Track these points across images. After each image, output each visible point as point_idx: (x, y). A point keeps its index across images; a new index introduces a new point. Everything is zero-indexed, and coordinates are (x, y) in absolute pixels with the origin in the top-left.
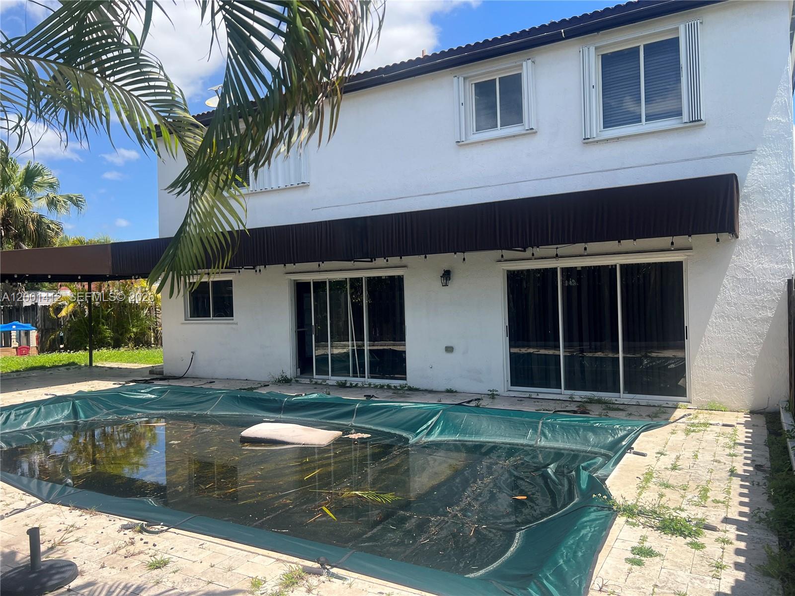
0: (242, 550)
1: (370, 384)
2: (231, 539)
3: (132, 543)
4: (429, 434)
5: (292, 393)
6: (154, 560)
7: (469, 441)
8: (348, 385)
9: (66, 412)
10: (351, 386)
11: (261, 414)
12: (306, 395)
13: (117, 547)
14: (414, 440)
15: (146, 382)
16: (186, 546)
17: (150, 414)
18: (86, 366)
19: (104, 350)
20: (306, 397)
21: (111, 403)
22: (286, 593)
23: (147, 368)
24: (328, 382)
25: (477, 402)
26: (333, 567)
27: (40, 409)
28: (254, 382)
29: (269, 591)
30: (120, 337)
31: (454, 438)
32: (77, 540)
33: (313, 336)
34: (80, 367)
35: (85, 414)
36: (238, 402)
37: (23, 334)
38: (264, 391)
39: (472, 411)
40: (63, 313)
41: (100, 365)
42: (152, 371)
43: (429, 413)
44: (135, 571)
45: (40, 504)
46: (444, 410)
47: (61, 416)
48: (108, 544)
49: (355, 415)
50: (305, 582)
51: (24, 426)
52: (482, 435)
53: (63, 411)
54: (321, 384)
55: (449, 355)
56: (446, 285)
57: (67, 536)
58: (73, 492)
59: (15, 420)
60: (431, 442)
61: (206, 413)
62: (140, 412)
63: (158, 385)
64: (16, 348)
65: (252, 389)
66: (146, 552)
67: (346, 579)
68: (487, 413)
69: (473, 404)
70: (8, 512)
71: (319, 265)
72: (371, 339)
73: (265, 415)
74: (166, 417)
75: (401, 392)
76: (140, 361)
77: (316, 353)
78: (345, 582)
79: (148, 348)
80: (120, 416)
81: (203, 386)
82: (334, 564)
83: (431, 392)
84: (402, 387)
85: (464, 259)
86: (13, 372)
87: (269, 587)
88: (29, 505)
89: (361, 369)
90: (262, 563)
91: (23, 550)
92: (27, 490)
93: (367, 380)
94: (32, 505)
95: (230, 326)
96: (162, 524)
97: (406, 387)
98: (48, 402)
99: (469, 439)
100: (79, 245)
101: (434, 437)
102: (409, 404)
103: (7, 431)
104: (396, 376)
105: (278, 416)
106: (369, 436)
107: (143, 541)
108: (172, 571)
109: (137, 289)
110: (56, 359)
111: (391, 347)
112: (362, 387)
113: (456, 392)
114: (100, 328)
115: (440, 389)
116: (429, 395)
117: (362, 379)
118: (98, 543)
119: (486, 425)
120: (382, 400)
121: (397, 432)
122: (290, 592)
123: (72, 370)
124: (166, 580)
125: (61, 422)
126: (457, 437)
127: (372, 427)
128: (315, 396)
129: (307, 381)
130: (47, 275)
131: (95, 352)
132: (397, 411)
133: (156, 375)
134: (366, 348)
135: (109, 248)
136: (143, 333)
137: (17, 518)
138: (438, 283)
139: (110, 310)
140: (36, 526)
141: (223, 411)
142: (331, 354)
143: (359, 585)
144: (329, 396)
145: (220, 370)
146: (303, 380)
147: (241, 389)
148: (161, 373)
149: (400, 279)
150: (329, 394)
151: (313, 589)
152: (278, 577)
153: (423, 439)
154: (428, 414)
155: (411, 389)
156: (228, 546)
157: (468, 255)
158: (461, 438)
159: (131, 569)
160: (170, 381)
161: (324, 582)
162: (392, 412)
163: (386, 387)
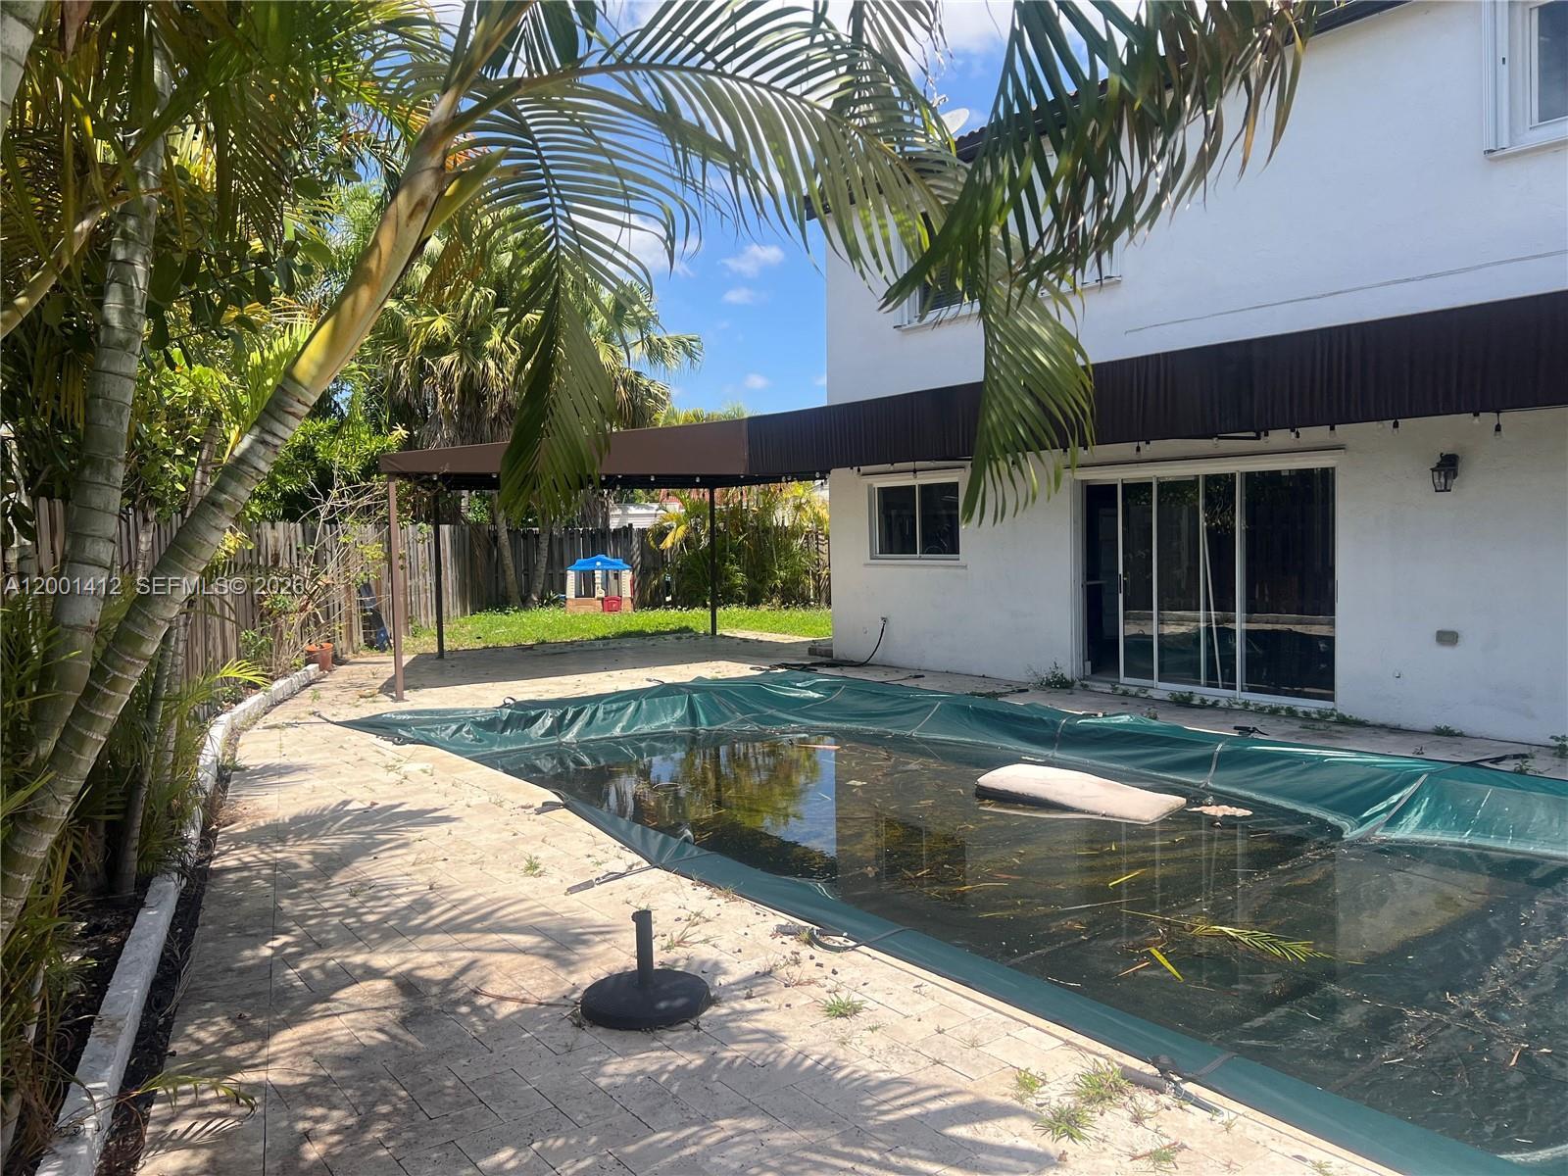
0: (995, 1010)
1: (1246, 704)
2: (973, 985)
3: (797, 962)
4: (1392, 822)
5: (1076, 710)
6: (835, 999)
7: (1498, 850)
8: (1196, 701)
9: (679, 713)
10: (1203, 705)
11: (1014, 745)
12: (1104, 716)
13: (772, 964)
14: (1354, 833)
15: (804, 668)
16: (890, 984)
17: (813, 727)
18: (706, 634)
19: (734, 609)
20: (1105, 721)
21: (747, 701)
22: (1089, 1114)
23: (804, 642)
24: (1151, 692)
25: (1518, 761)
26: (1186, 1080)
27: (641, 703)
28: (998, 681)
29: (1054, 1104)
30: (759, 586)
31: (1456, 840)
32: (706, 941)
33: (1121, 596)
34: (697, 636)
35: (707, 718)
36: (969, 719)
37: (611, 577)
38: (1019, 701)
39: (1508, 782)
40: (668, 542)
41: (727, 634)
42: (813, 649)
43: (1394, 778)
44: (803, 1013)
45: (647, 869)
46: (1431, 774)
47: (670, 720)
48: (757, 955)
49: (1214, 766)
50: (1126, 1099)
51: (617, 731)
52: (1531, 838)
53: (674, 711)
54: (1136, 696)
55: (1446, 651)
56: (1447, 490)
57: (690, 930)
58: (696, 853)
59: (604, 719)
60: (1397, 841)
61: (909, 733)
62: (797, 722)
63: (823, 677)
64: (602, 599)
65: (995, 695)
66: (821, 982)
67: (1217, 1110)
68: (1546, 790)
69: (1509, 766)
70: (600, 876)
71: (1138, 449)
72: (1251, 609)
73: (1022, 749)
74: (838, 736)
75: (1321, 726)
76: (792, 630)
77: (1125, 629)
78: (1215, 1117)
79: (804, 607)
80: (763, 727)
81: (903, 683)
82: (1190, 1075)
83: (1396, 730)
84: (1323, 716)
85: (1498, 428)
86: (598, 639)
87: (1054, 1095)
88: (631, 867)
89: (1227, 671)
90: (1037, 1044)
91: (623, 945)
92: (628, 843)
93: (1240, 695)
94: (635, 868)
95: (952, 571)
96: (845, 934)
97: (1332, 715)
98: (652, 693)
99: (1497, 846)
100: (695, 422)
101: (1408, 831)
102: (1342, 754)
103: (593, 737)
104: (1306, 690)
105: (1050, 753)
106: (1249, 813)
107: (815, 961)
108: (867, 1026)
109: (786, 500)
110: (660, 620)
111: (1291, 627)
112: (1228, 710)
113: (1460, 735)
114: (727, 570)
115: (1420, 725)
116: (1393, 738)
117: (1228, 692)
118: (740, 951)
119: (1544, 818)
120: (1272, 739)
121: (1314, 812)
122: (1097, 1115)
123: (684, 641)
124: (858, 1041)
125: (672, 728)
126: (1466, 838)
127: (1254, 795)
128: (1125, 719)
129: (1107, 689)
130: (649, 476)
131: (720, 611)
132: (1311, 768)
133: (821, 657)
134: (1239, 626)
135: (744, 426)
136: (797, 582)
137: (613, 888)
138: (1425, 483)
139: (741, 538)
140: (643, 906)
141: (940, 732)
142: (1160, 636)
143: (1248, 1130)
144: (1155, 723)
145: (934, 656)
146: (1097, 684)
147: (973, 694)
148: (829, 653)
149: (1327, 476)
150: (1155, 718)
151: (1146, 1118)
152: (1070, 1078)
153: (1377, 833)
154: (1390, 781)
155: (1343, 721)
156: (968, 998)
157: (1508, 418)
158: (1477, 841)
159: (796, 1009)
160: (845, 669)
161: (1168, 1108)
162: (1300, 767)
163: (1283, 713)
